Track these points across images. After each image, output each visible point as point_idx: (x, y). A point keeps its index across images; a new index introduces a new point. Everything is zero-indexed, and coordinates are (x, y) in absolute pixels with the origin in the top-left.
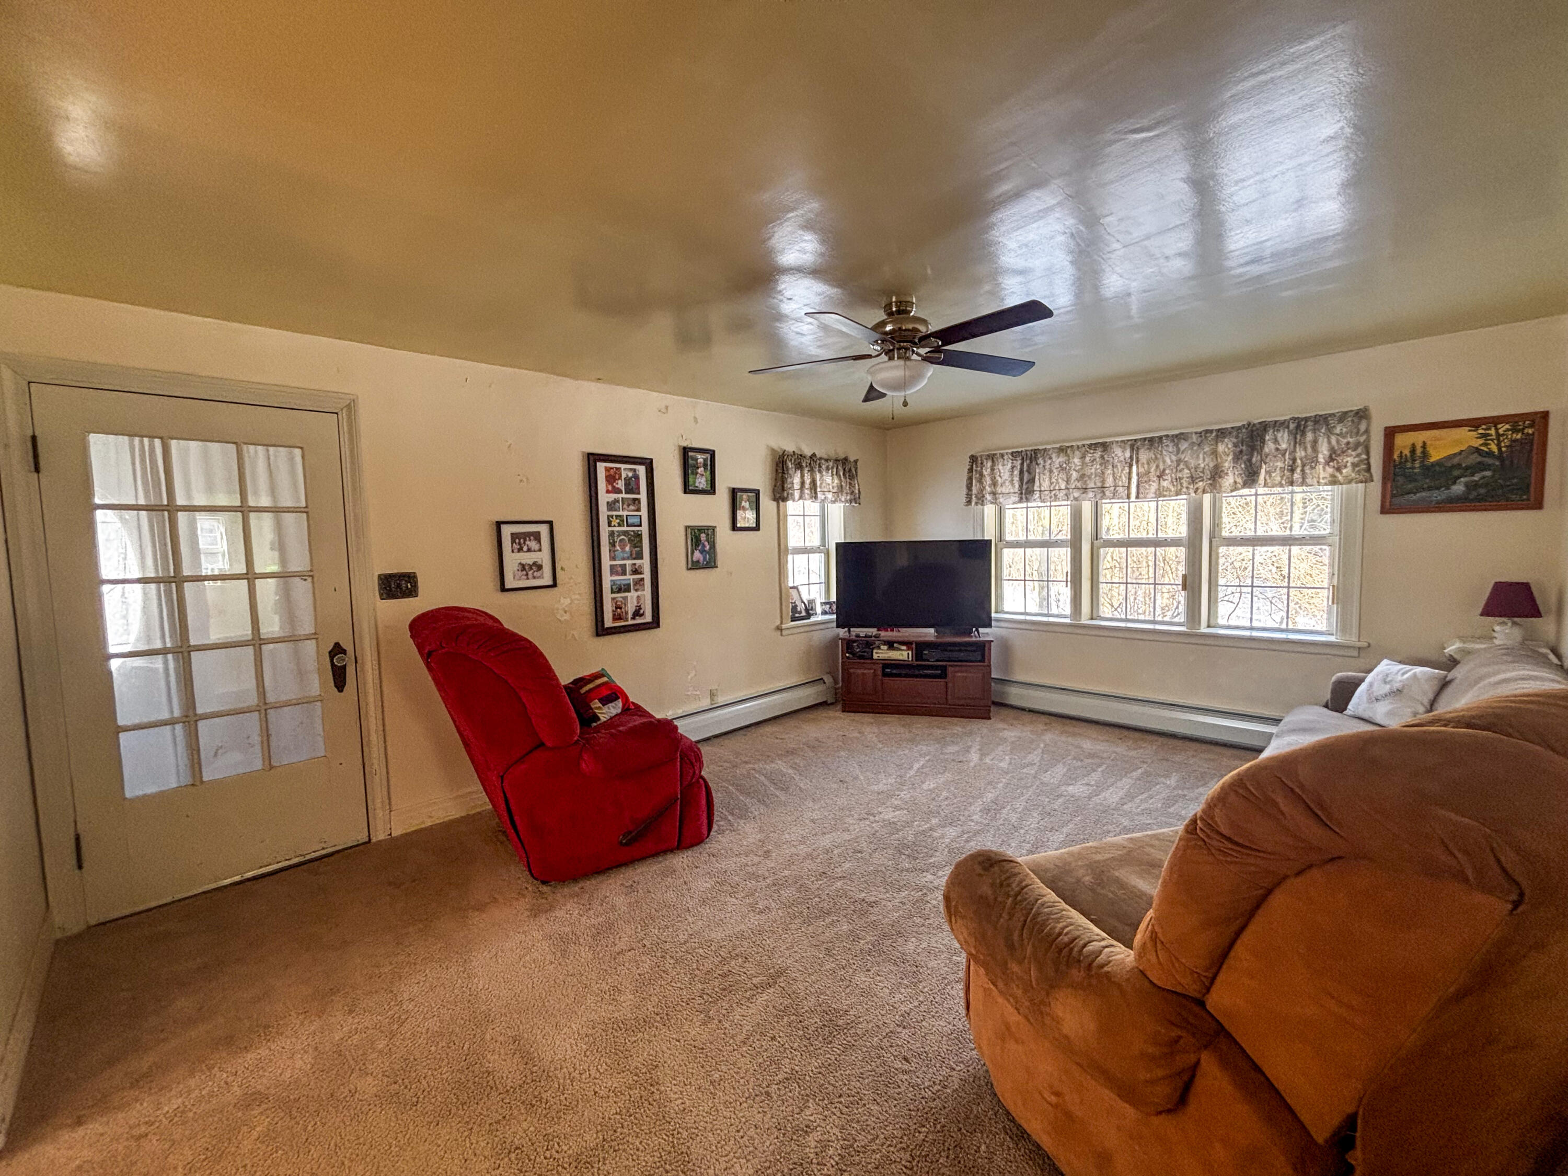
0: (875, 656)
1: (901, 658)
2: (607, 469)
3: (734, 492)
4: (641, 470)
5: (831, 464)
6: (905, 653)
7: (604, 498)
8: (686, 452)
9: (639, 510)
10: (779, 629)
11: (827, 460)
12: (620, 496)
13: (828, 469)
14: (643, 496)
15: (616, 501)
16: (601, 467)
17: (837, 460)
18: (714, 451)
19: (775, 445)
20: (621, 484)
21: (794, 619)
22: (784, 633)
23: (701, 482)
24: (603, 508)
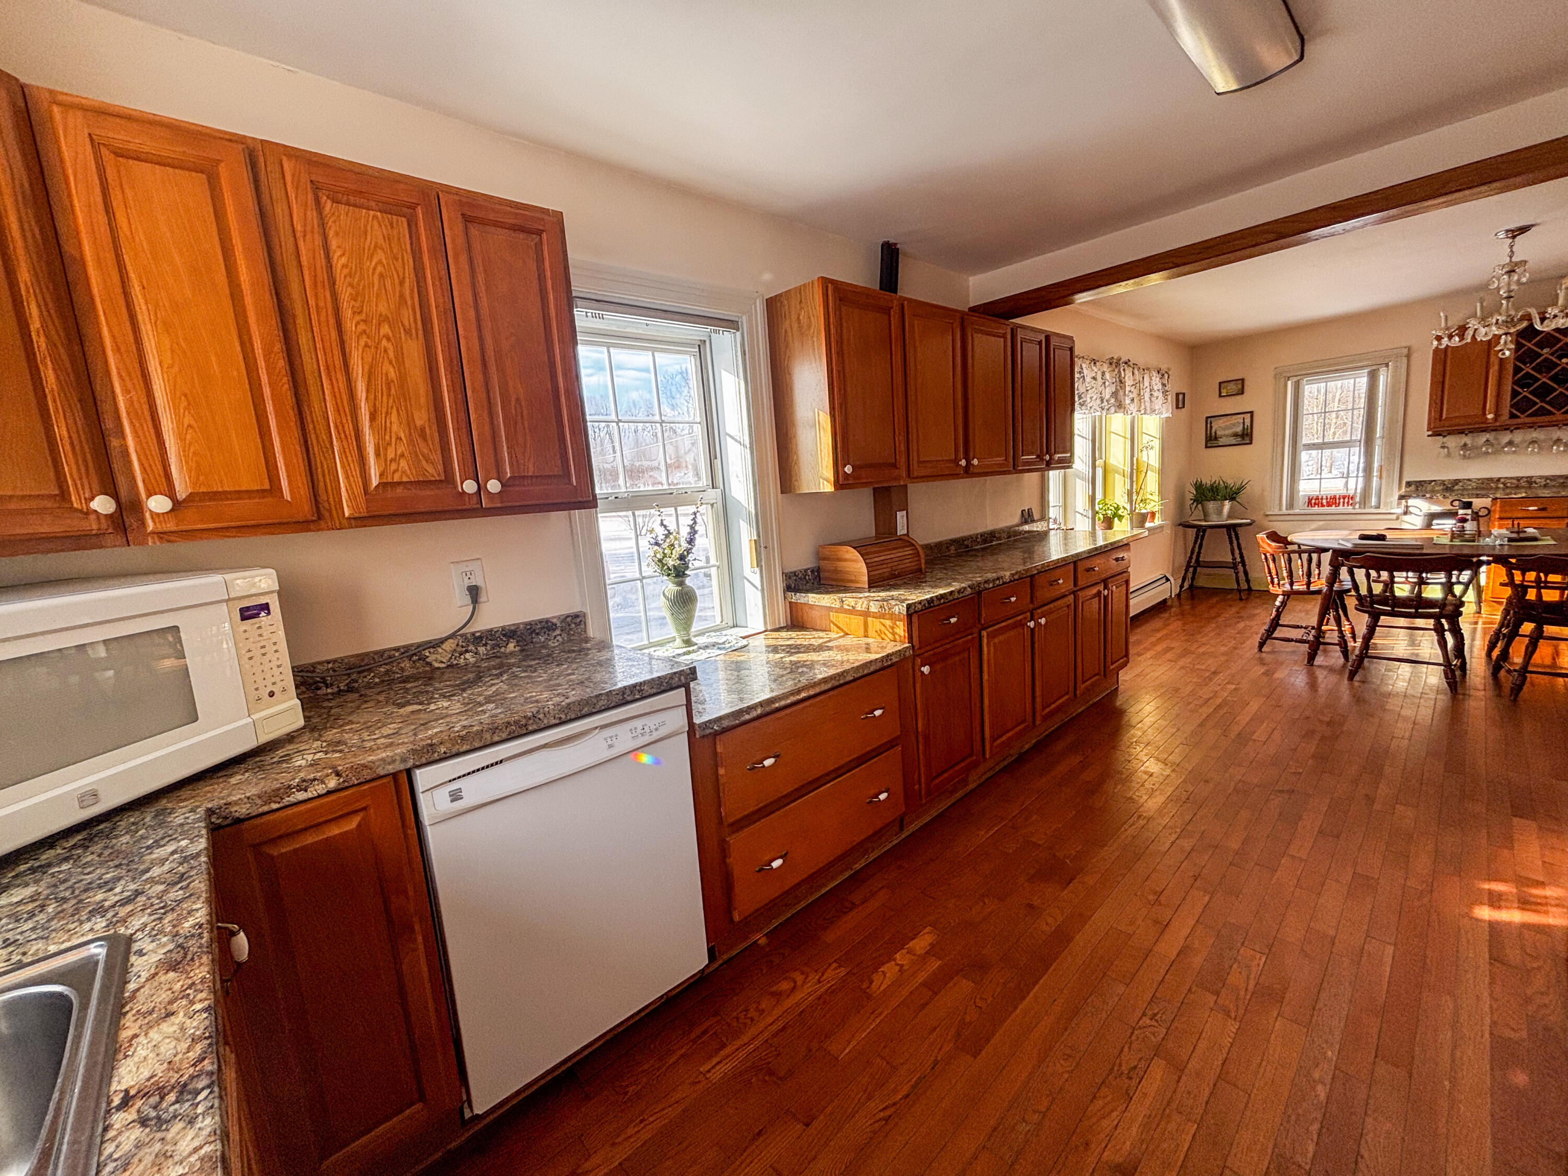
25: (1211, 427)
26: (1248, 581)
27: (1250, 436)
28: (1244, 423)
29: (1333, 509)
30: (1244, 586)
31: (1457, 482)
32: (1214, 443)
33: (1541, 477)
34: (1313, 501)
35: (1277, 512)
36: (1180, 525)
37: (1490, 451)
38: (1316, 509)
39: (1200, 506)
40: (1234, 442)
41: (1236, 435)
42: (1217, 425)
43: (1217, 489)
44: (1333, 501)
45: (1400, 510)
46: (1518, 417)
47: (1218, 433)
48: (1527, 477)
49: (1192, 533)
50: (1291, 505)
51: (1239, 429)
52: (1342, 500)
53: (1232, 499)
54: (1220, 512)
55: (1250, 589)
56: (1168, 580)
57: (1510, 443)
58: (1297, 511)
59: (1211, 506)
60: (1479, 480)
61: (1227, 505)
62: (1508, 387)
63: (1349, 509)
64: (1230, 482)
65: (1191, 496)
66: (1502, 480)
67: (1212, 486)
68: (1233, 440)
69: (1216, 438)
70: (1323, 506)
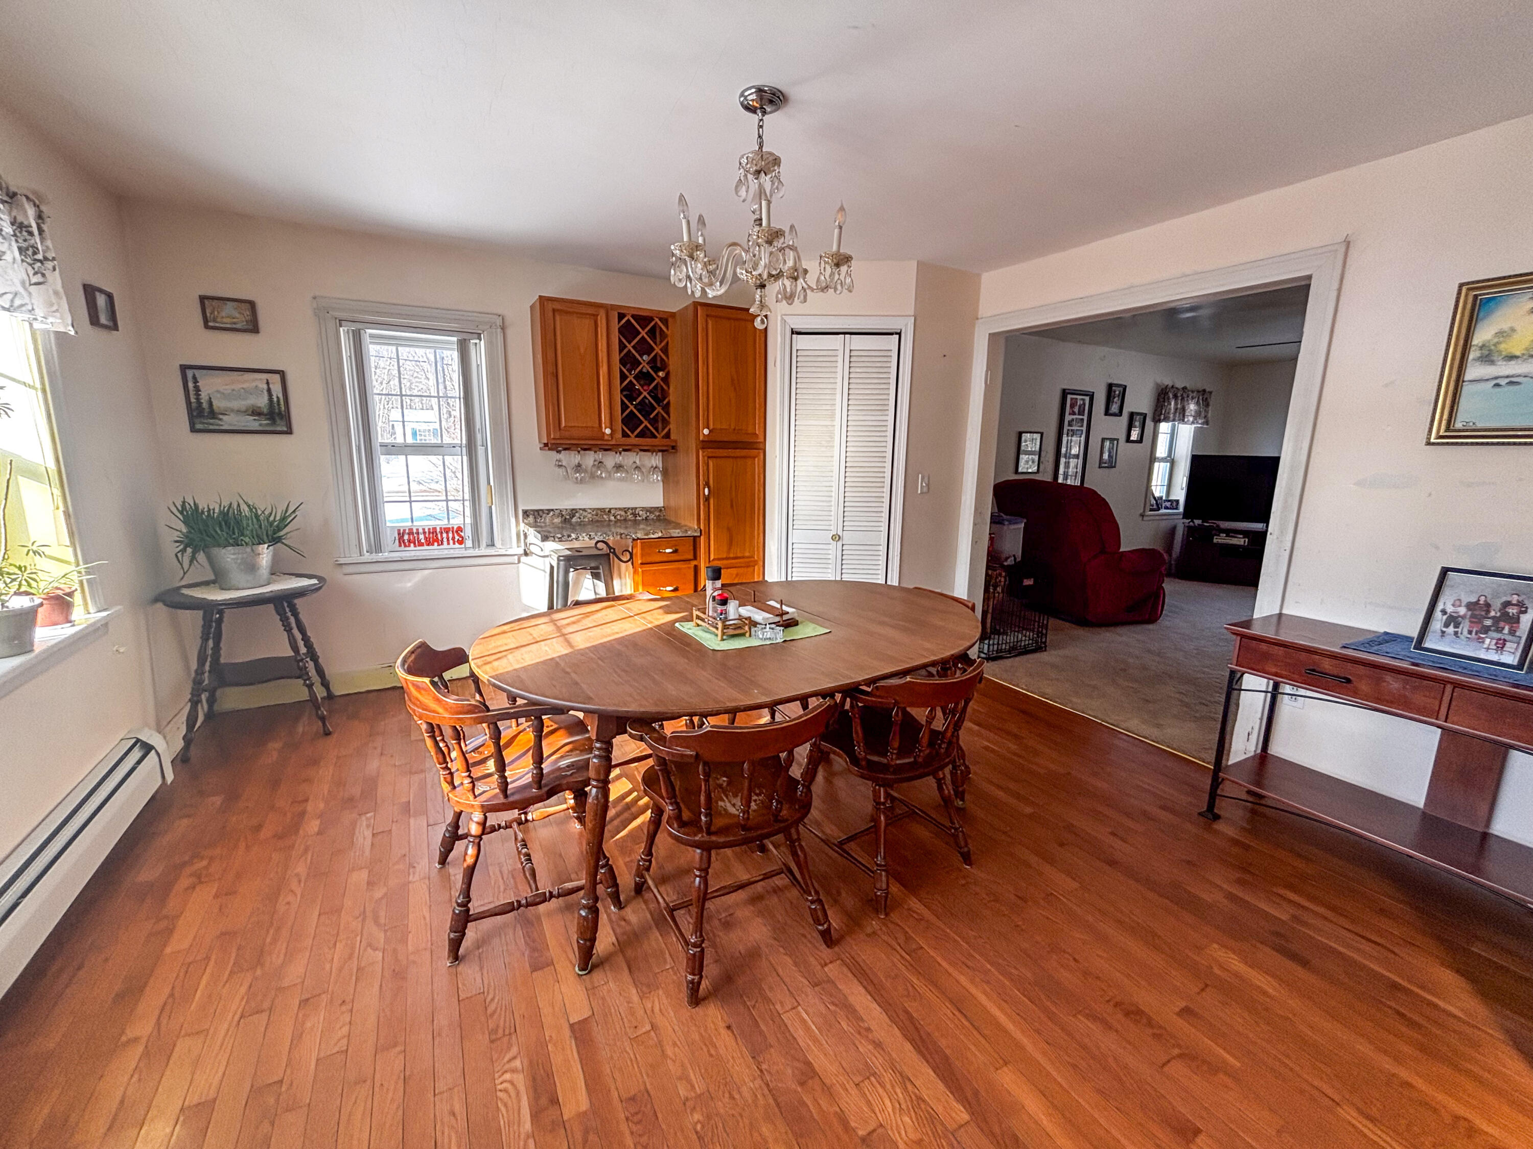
0: (1215, 541)
1: (1238, 543)
2: (1072, 399)
3: (1132, 415)
4: (1087, 399)
5: (1195, 394)
6: (1242, 540)
7: (1068, 418)
8: (1110, 386)
9: (1082, 426)
10: (1142, 515)
11: (1193, 392)
12: (1074, 417)
13: (1193, 398)
14: (1085, 418)
15: (1073, 420)
16: (1069, 397)
17: (1198, 392)
18: (1126, 386)
19: (1159, 381)
20: (1076, 410)
21: (1151, 510)
22: (1145, 518)
23: (1114, 408)
24: (1066, 423)
25: (197, 389)
26: (325, 684)
27: (286, 417)
28: (269, 390)
29: (434, 550)
30: (320, 692)
31: (573, 512)
32: (213, 424)
33: (643, 509)
34: (406, 537)
35: (355, 558)
36: (156, 600)
37: (604, 475)
38: (413, 551)
39: (201, 557)
40: (254, 425)
41: (255, 412)
42: (210, 386)
43: (238, 523)
44: (433, 537)
45: (521, 551)
46: (628, 436)
47: (216, 404)
48: (632, 509)
49: (192, 620)
50: (377, 547)
51: (262, 402)
52: (445, 535)
53: (274, 539)
54: (252, 568)
55: (330, 696)
56: (148, 748)
57: (619, 467)
58: (386, 555)
59: (229, 556)
60: (593, 510)
61: (265, 555)
62: (618, 397)
63: (455, 550)
64: (262, 506)
65: (175, 536)
66: (613, 512)
67: (224, 514)
68: (252, 423)
69: (213, 414)
70: (421, 544)
